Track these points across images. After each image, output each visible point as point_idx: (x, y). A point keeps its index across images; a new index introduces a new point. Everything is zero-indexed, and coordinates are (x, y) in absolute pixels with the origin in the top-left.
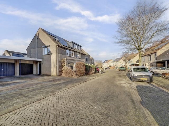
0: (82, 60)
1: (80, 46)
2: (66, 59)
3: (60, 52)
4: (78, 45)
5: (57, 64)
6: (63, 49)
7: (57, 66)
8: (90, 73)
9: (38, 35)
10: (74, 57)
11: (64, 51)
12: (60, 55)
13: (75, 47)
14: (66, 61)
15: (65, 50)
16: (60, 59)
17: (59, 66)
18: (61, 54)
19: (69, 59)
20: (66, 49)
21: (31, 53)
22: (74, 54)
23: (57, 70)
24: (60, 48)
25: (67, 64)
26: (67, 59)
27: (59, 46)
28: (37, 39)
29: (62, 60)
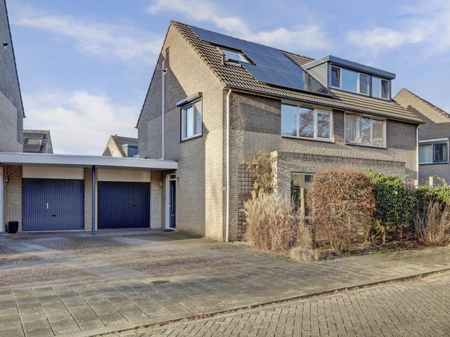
0: (391, 159)
1: (386, 79)
2: (275, 154)
3: (242, 121)
4: (367, 73)
5: (224, 185)
6: (262, 106)
7: (224, 193)
8: (430, 238)
9: (168, 54)
10: (332, 139)
11: (268, 113)
12: (241, 135)
13: (351, 83)
14: (274, 166)
15: (273, 109)
16: (246, 158)
17: (236, 192)
18: (250, 128)
19: (296, 156)
20: (283, 101)
21: (149, 136)
22: (335, 127)
23: (224, 215)
24: (244, 99)
25: (279, 184)
26: (282, 156)
27: (237, 91)
28: (164, 73)
29: (255, 162)
